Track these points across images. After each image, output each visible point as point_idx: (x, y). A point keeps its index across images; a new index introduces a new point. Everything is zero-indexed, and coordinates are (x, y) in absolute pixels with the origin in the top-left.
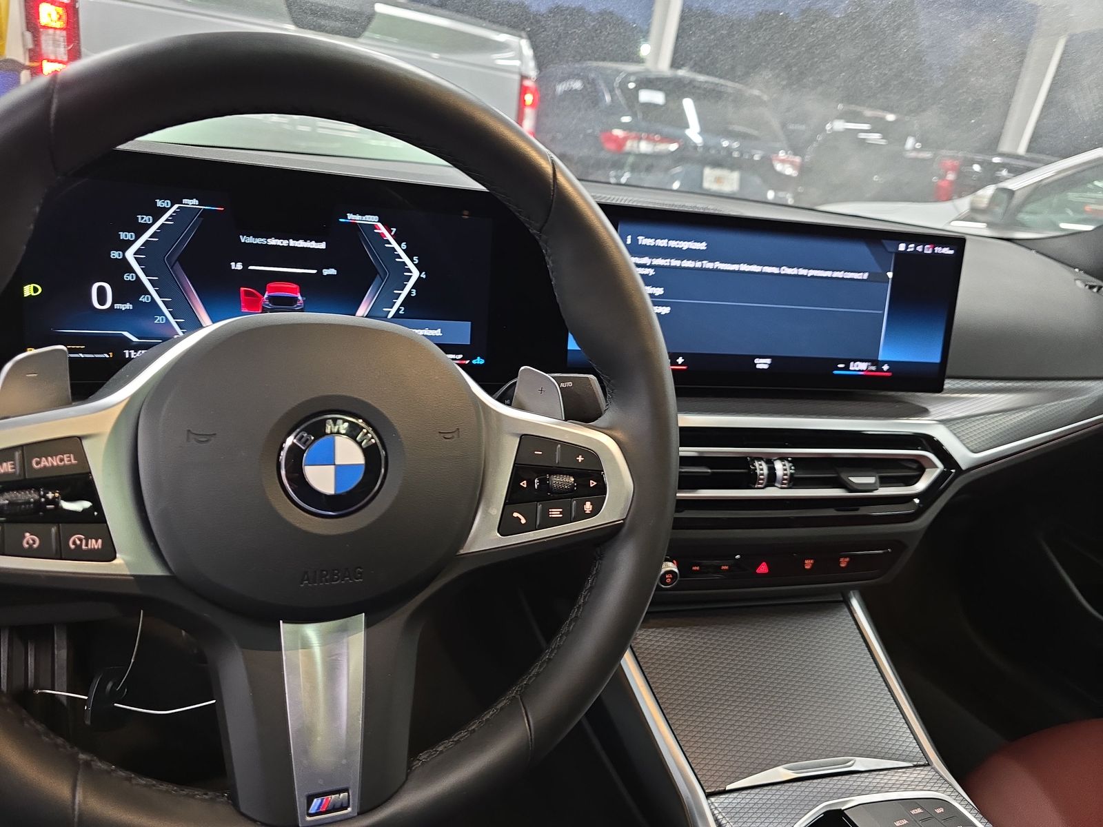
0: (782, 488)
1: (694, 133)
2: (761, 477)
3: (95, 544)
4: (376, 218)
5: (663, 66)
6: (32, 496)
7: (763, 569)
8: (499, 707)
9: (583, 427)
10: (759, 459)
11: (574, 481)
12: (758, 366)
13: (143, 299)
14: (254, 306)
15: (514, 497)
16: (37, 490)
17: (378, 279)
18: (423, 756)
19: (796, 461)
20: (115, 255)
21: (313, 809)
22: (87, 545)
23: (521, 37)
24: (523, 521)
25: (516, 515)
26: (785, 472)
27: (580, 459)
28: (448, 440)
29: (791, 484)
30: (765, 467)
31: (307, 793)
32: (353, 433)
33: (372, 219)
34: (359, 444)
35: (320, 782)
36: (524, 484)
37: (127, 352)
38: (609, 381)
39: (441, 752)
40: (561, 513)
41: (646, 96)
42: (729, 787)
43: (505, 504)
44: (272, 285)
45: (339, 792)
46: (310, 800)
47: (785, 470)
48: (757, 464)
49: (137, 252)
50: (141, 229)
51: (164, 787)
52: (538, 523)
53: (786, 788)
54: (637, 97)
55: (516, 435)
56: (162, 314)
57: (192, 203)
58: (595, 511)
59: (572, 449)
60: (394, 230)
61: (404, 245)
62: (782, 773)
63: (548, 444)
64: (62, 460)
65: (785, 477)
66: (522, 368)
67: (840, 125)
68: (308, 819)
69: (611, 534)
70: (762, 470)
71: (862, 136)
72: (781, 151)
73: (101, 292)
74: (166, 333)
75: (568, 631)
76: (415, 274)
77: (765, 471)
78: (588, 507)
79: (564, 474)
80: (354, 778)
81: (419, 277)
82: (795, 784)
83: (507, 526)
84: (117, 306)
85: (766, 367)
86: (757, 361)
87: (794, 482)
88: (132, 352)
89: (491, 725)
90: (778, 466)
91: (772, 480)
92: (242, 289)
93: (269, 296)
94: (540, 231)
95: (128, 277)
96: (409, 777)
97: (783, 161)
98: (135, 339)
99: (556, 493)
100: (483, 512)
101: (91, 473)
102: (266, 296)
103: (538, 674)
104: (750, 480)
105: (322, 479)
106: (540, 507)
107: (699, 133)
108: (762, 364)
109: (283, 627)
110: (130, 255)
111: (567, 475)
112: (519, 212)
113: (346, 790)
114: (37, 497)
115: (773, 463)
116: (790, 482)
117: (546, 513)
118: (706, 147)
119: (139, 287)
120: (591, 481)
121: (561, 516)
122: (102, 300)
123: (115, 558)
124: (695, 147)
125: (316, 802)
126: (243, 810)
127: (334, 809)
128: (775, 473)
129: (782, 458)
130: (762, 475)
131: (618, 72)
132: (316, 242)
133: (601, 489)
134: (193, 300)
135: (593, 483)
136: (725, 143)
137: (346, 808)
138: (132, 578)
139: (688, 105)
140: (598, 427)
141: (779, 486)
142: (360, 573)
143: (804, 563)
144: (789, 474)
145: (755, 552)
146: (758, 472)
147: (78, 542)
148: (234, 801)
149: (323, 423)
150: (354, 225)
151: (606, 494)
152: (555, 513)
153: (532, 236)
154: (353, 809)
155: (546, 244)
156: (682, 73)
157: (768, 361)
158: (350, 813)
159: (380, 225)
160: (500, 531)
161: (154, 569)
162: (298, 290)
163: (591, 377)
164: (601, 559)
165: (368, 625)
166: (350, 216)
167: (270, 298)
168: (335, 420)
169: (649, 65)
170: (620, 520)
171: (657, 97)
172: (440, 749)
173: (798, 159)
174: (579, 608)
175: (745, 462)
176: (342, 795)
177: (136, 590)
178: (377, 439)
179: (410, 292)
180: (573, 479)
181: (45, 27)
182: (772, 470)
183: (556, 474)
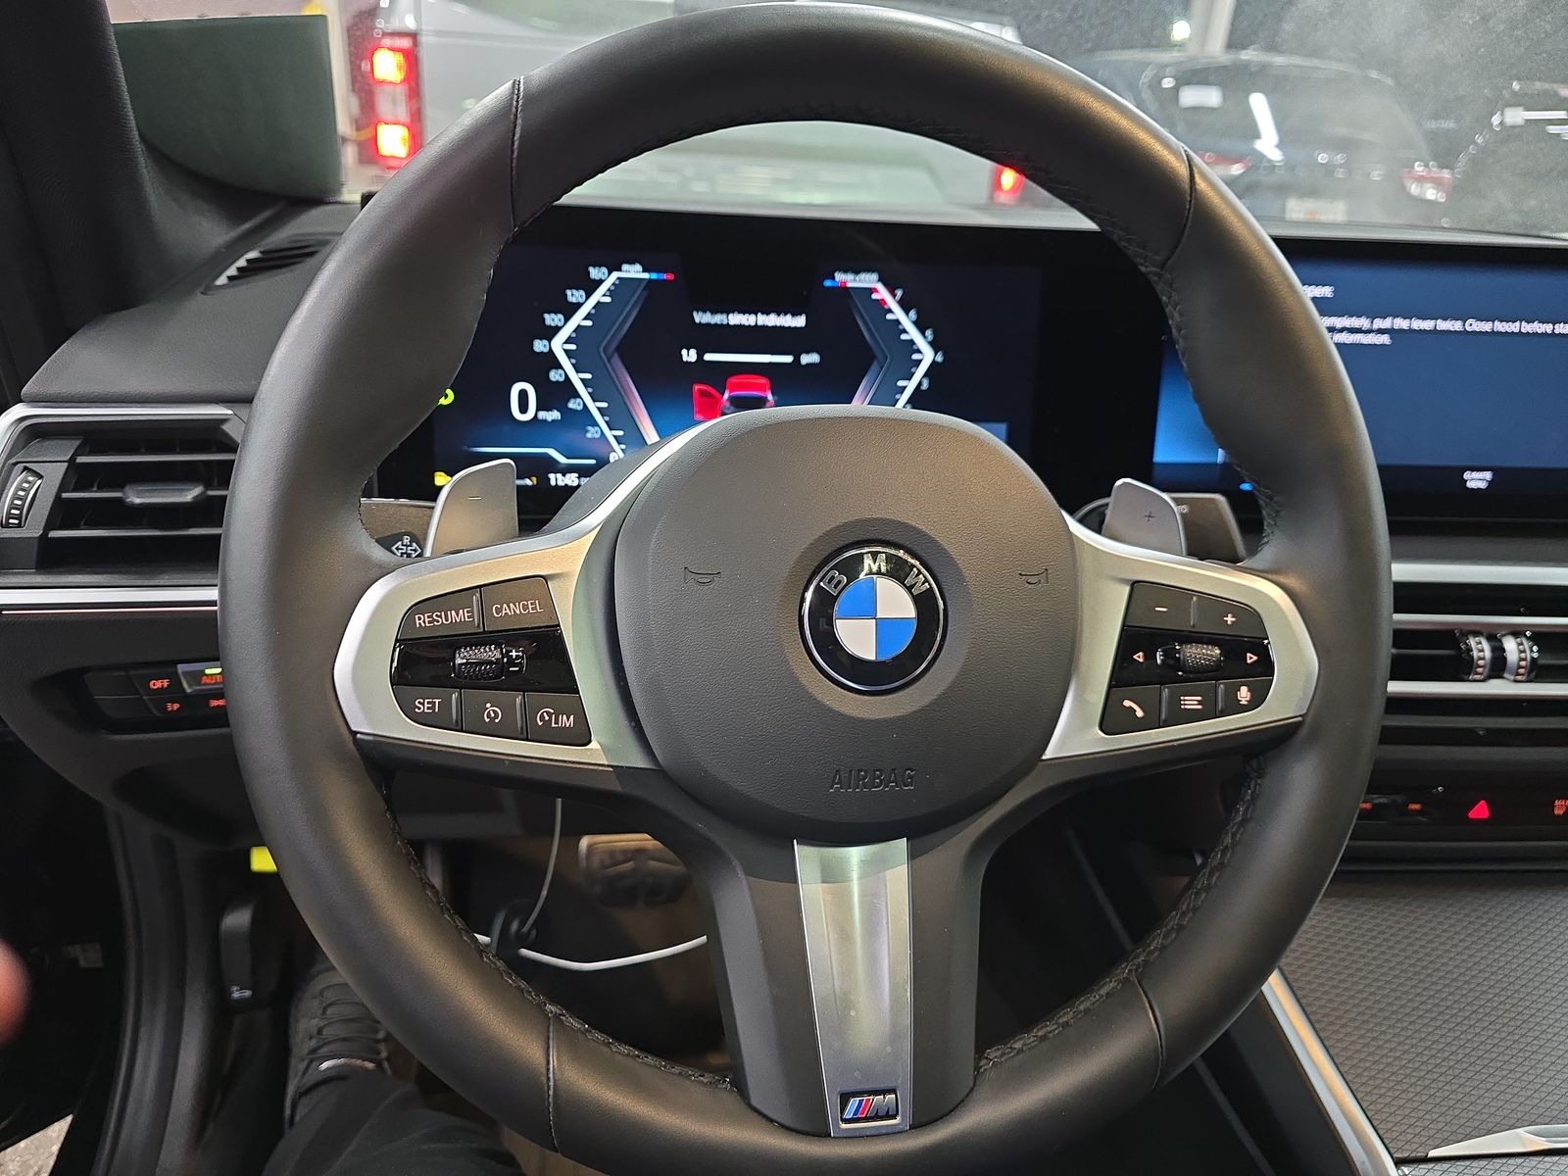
0: (1516, 681)
1: (1268, 145)
2: (1481, 662)
3: (567, 721)
4: (874, 276)
5: (1216, 48)
6: (492, 653)
7: (1480, 811)
8: (1103, 991)
9: (1231, 570)
10: (1476, 634)
11: (1220, 654)
12: (1470, 485)
13: (573, 404)
14: (711, 410)
15: (1123, 677)
16: (498, 646)
17: (875, 366)
18: (993, 1053)
19: (1539, 637)
20: (539, 346)
21: (849, 1114)
22: (557, 722)
23: (1003, 25)
24: (1140, 713)
25: (1127, 703)
26: (1523, 655)
27: (1230, 619)
28: (1030, 586)
29: (1534, 674)
30: (1486, 646)
31: (839, 1089)
32: (898, 572)
33: (868, 280)
34: (909, 589)
35: (857, 1074)
36: (1139, 657)
37: (552, 476)
38: (1271, 498)
39: (1020, 1051)
40: (1200, 703)
41: (1190, 97)
42: (1433, 1153)
43: (1110, 687)
44: (734, 380)
45: (884, 1092)
46: (845, 1098)
47: (1521, 652)
48: (1472, 642)
49: (568, 341)
50: (570, 310)
51: (650, 1060)
52: (1163, 716)
53: (1533, 1163)
54: (1177, 98)
55: (1124, 581)
56: (595, 424)
57: (633, 271)
58: (1257, 700)
59: (1217, 605)
60: (899, 293)
61: (913, 314)
62: (1524, 1139)
63: (1179, 596)
64: (525, 607)
65: (1523, 663)
66: (1119, 483)
67: (1516, 116)
68: (844, 1126)
69: (1279, 739)
70: (1482, 651)
71: (1553, 129)
72: (1417, 164)
73: (523, 394)
74: (600, 450)
75: (1209, 884)
76: (927, 356)
77: (1488, 654)
78: (1244, 694)
79: (1203, 643)
80: (903, 1075)
81: (934, 362)
82: (1547, 1159)
83: (1112, 720)
84: (542, 415)
85: (1483, 485)
86: (1467, 475)
87: (1537, 672)
88: (559, 476)
89: (1094, 1018)
90: (1510, 645)
91: (1498, 667)
92: (696, 387)
93: (730, 397)
94: (1162, 266)
95: (555, 376)
96: (978, 1082)
97: (1421, 179)
98: (562, 460)
99: (1191, 672)
100: (1075, 698)
101: (559, 625)
102: (726, 396)
103: (1163, 948)
104: (1460, 667)
105: (858, 638)
106: (1166, 692)
107: (1278, 146)
108: (1477, 480)
109: (799, 850)
110: (558, 345)
111: (1208, 644)
112: (1129, 241)
113: (893, 1091)
114: (499, 656)
115: (1500, 641)
116: (1530, 672)
117: (1175, 702)
118: (1289, 165)
119: (568, 389)
120: (1249, 655)
121: (1200, 707)
122: (523, 409)
123: (590, 742)
124: (1272, 167)
125: (854, 1103)
126: (754, 1102)
127: (877, 1117)
128: (1506, 658)
129: (1517, 632)
130: (1483, 659)
131: (1146, 64)
132: (793, 315)
133: (1266, 666)
134: (634, 403)
135: (1251, 658)
136: (1322, 158)
137: (894, 1117)
138: (611, 769)
139: (1259, 103)
140: (1254, 570)
141: (1512, 678)
142: (911, 777)
143: (1553, 806)
144: (1529, 658)
145: (1467, 784)
146: (1475, 654)
147: (547, 718)
148: (740, 1087)
149: (860, 558)
150: (844, 290)
151: (1273, 675)
152: (1191, 703)
153: (1144, 277)
154: (902, 1120)
155: (1171, 287)
156: (1246, 55)
157: (1488, 475)
158: (898, 1124)
159: (880, 287)
160: (1103, 728)
161: (637, 760)
162: (768, 386)
163: (1218, 497)
164: (1261, 776)
165: (913, 855)
166: (839, 277)
167: (732, 400)
168: (875, 555)
169: (1192, 50)
170: (1296, 717)
171: (1211, 97)
172: (1018, 1045)
173: (1446, 174)
174: (1224, 853)
175: (1451, 638)
176: (887, 1097)
177: (615, 786)
178: (932, 582)
179: (920, 384)
180: (1218, 652)
181: (383, 82)
182: (1499, 651)
183: (1191, 643)
